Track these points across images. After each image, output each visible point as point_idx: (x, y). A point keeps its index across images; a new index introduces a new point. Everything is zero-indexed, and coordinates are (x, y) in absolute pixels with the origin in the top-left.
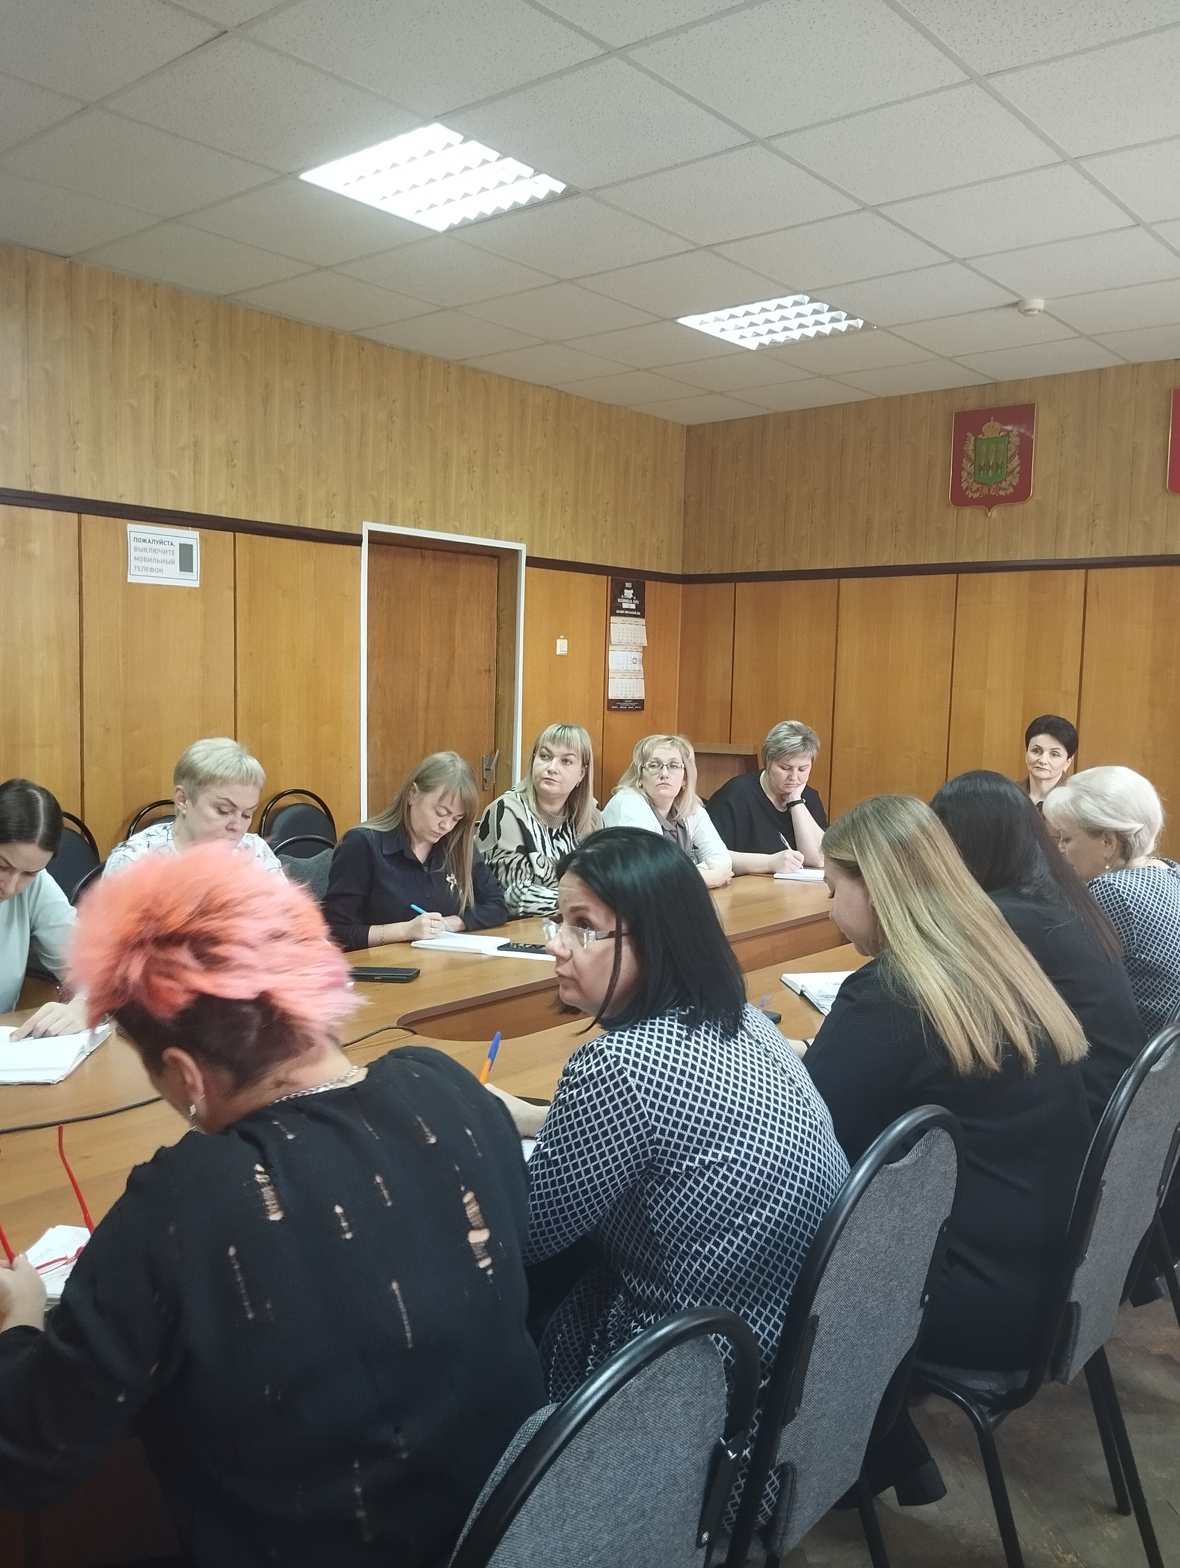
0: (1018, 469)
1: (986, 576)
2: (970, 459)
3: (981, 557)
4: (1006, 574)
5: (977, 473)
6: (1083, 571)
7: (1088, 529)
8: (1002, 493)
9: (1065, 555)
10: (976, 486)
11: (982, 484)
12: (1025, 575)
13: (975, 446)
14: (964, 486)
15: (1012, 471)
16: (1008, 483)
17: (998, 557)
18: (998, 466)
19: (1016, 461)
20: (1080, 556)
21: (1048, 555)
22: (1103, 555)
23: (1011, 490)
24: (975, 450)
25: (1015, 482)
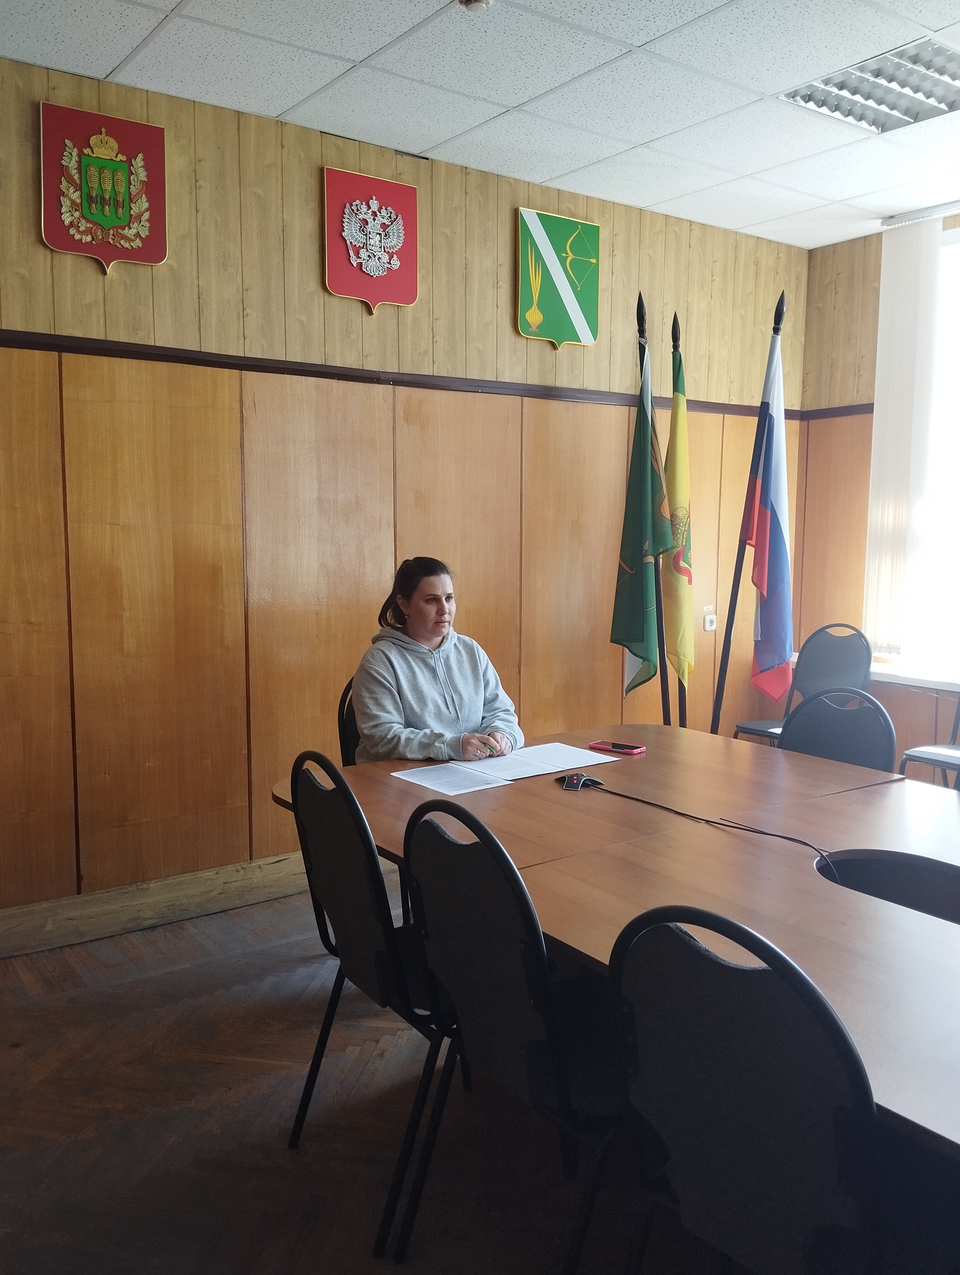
0: (146, 216)
1: (104, 361)
2: (71, 181)
3: (96, 333)
4: (134, 362)
5: (85, 205)
6: (236, 372)
7: (239, 319)
8: (127, 245)
9: (212, 347)
10: (83, 225)
11: (95, 223)
12: (161, 367)
13: (79, 162)
14: (67, 219)
15: (139, 217)
16: (133, 231)
17: (121, 336)
18: (117, 204)
19: (143, 204)
20: (232, 352)
21: (190, 344)
22: (259, 356)
23: (138, 243)
24: (79, 169)
25: (144, 233)
